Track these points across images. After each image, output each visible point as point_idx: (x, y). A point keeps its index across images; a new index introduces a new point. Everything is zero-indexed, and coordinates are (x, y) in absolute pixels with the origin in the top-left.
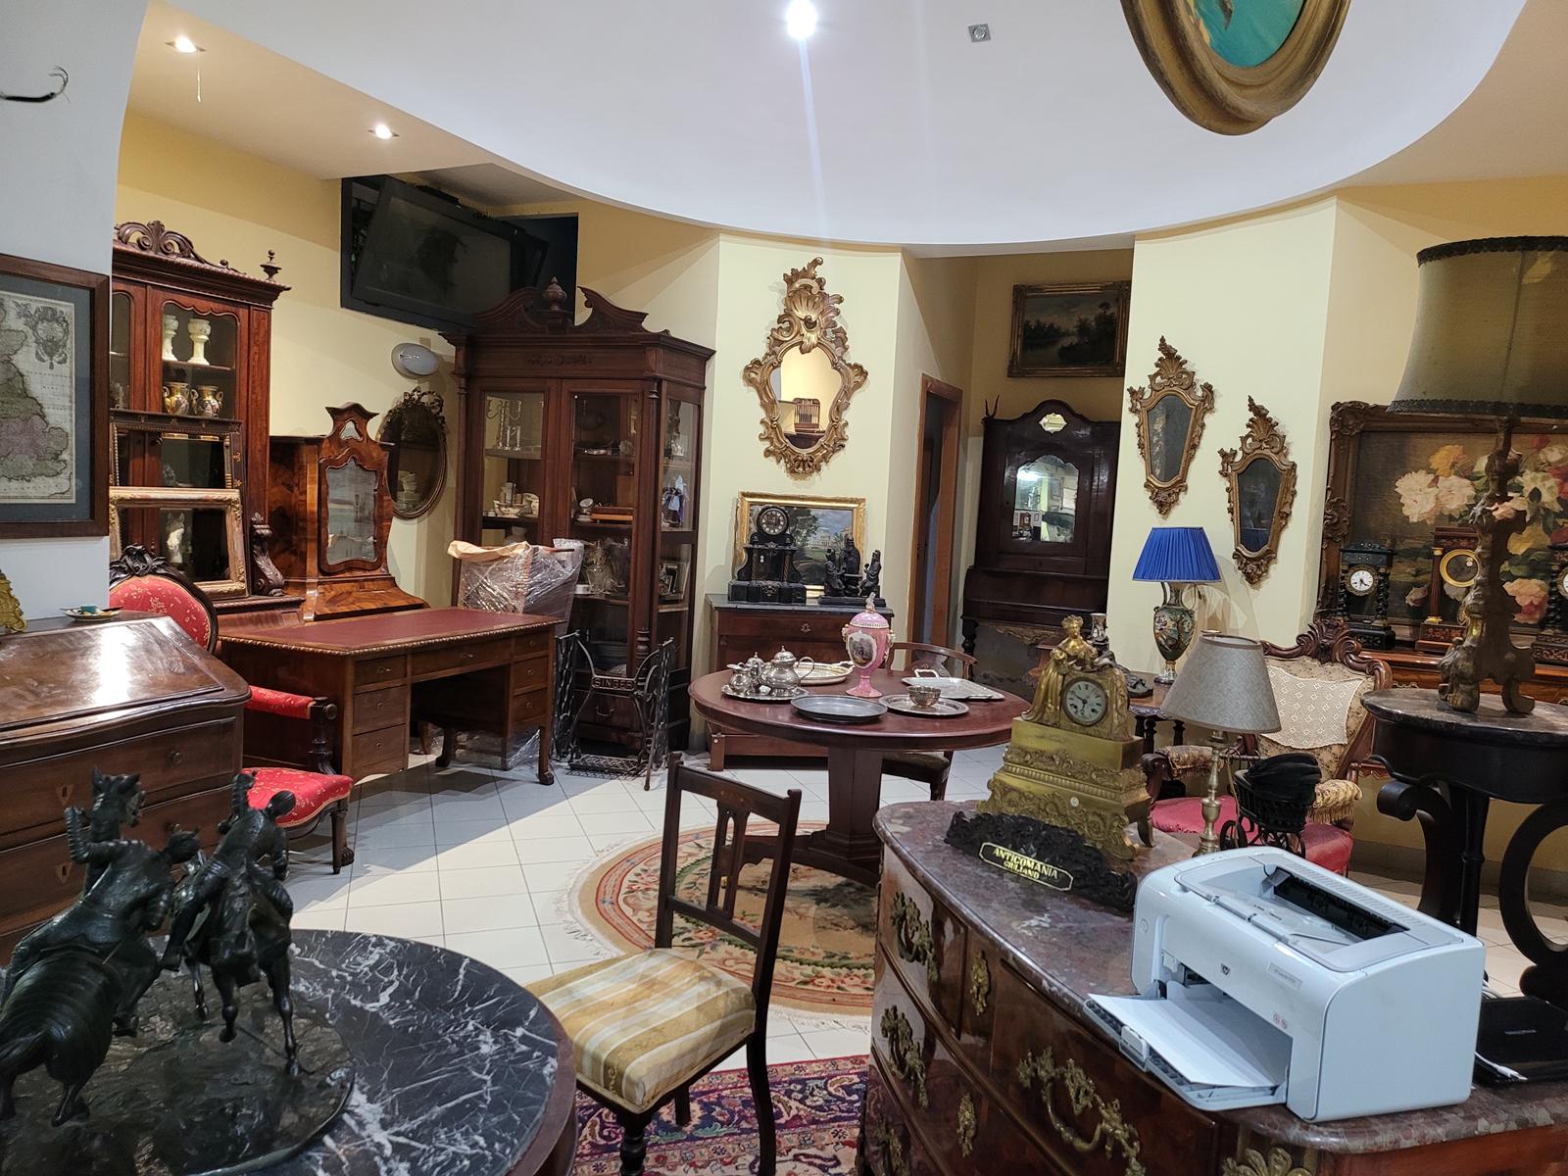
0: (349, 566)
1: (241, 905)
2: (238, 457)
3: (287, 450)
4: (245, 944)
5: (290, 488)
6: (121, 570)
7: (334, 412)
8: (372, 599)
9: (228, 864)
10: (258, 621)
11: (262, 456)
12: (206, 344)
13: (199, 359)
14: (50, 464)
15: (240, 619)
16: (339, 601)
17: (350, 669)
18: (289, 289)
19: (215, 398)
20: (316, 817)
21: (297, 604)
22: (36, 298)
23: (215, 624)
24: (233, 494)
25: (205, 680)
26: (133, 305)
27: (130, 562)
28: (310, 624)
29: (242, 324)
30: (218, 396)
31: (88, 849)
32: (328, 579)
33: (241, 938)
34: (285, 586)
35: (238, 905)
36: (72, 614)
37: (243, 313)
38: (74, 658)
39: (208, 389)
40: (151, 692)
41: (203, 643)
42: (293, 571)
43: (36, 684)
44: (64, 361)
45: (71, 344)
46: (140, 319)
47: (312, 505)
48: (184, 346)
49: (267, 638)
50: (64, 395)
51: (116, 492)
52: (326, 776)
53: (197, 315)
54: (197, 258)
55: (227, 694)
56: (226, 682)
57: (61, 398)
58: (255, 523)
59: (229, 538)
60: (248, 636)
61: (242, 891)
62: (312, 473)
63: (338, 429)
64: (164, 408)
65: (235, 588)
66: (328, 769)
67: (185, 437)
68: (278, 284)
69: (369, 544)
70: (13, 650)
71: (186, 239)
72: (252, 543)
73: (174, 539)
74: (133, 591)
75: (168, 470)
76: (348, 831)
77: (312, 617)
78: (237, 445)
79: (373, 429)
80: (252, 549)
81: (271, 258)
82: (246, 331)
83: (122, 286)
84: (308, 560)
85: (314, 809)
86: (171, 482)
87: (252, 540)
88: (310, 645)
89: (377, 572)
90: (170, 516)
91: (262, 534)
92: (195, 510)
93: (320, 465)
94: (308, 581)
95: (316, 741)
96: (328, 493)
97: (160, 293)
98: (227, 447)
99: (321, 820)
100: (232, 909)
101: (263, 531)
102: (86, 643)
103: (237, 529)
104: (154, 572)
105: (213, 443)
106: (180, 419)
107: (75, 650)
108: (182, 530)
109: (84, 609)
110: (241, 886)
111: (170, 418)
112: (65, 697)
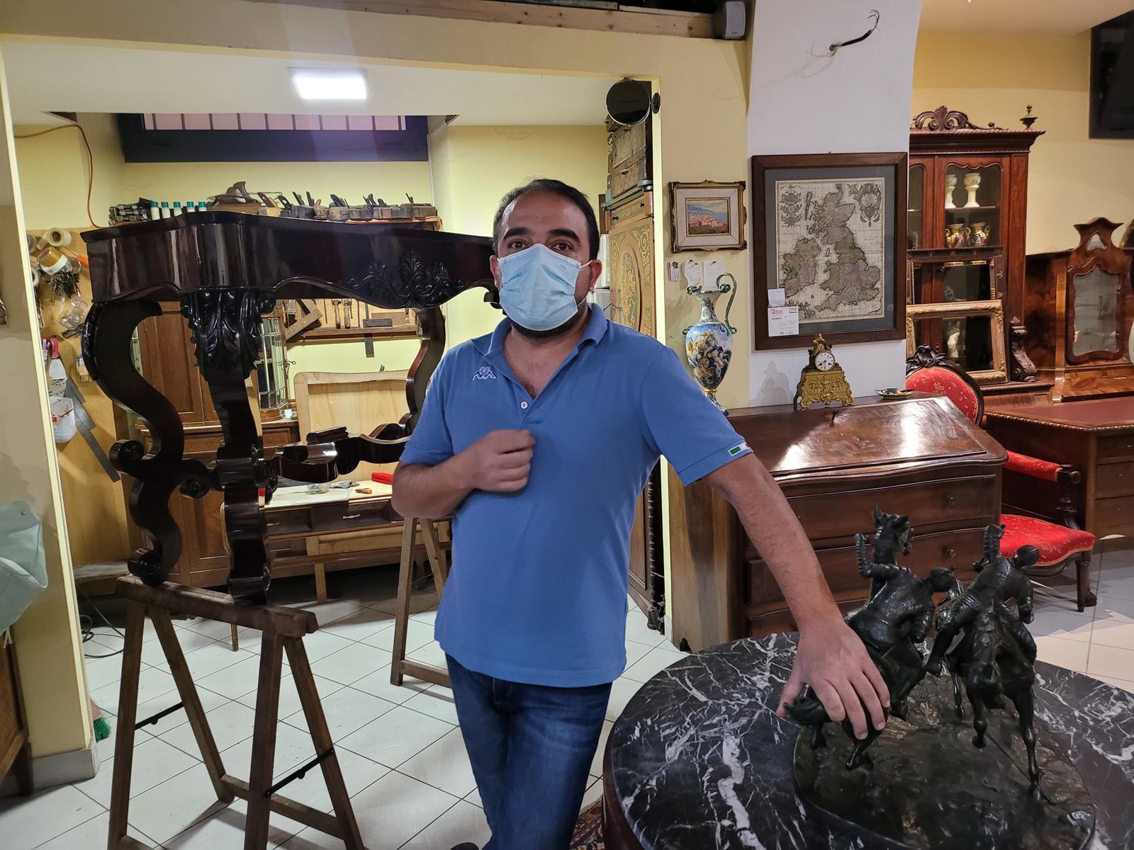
0: (1093, 357)
1: (988, 640)
2: (1001, 274)
3: (1041, 265)
4: (991, 675)
5: (1043, 296)
6: (915, 363)
7: (1082, 229)
8: (1116, 384)
9: (979, 599)
10: (1015, 401)
11: (1019, 270)
12: (977, 191)
13: (972, 203)
14: (868, 292)
15: (1001, 399)
16: (1083, 386)
17: (1093, 444)
18: (1043, 133)
19: (983, 231)
20: (1061, 563)
21: (1047, 388)
22: (860, 179)
23: (982, 403)
24: (997, 304)
25: (973, 445)
26: (925, 173)
27: (921, 358)
28: (1058, 404)
29: (1005, 170)
30: (986, 230)
31: (871, 567)
32: (1073, 368)
33: (988, 670)
34: (1037, 375)
35: (985, 640)
36: (882, 393)
37: (1006, 161)
38: (882, 424)
39: (978, 225)
40: (933, 450)
41: (971, 416)
42: (1044, 362)
43: (858, 440)
44: (878, 219)
45: (882, 207)
46: (930, 182)
47: (1061, 307)
48: (961, 196)
49: (1021, 414)
50: (877, 243)
51: (911, 309)
52: (1071, 530)
53: (971, 170)
54: (971, 127)
55: (989, 456)
56: (988, 448)
57: (876, 245)
58: (1014, 325)
59: (993, 338)
60: (1007, 413)
61: (990, 628)
62: (1061, 281)
63: (1084, 242)
64: (946, 244)
65: (997, 375)
66: (1073, 524)
67: (961, 264)
68: (1034, 131)
69: (1111, 338)
70: (846, 417)
71: (962, 114)
72: (1011, 341)
73: (952, 341)
74: (923, 378)
75: (949, 290)
76: (1091, 577)
77: (1059, 399)
78: (1000, 265)
79: (1118, 238)
80: (1011, 345)
81: (1029, 112)
82: (1008, 176)
83: (917, 161)
84: (1057, 352)
85: (1060, 556)
86: (951, 298)
87: (1011, 338)
88: (1057, 421)
89: (1119, 361)
90: (950, 324)
91: (1019, 333)
92: (968, 318)
93: (1068, 274)
94: (1057, 369)
95: (1062, 500)
96: (1074, 297)
97: (944, 160)
98: (992, 267)
99: (1067, 565)
100: (980, 643)
101: (1019, 331)
102: (890, 414)
103: (999, 330)
104: (937, 364)
105: (982, 266)
106: (958, 251)
107: (883, 418)
108: (958, 333)
109: (889, 391)
110: (988, 623)
111: (951, 250)
112: (876, 450)
